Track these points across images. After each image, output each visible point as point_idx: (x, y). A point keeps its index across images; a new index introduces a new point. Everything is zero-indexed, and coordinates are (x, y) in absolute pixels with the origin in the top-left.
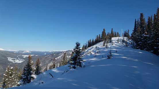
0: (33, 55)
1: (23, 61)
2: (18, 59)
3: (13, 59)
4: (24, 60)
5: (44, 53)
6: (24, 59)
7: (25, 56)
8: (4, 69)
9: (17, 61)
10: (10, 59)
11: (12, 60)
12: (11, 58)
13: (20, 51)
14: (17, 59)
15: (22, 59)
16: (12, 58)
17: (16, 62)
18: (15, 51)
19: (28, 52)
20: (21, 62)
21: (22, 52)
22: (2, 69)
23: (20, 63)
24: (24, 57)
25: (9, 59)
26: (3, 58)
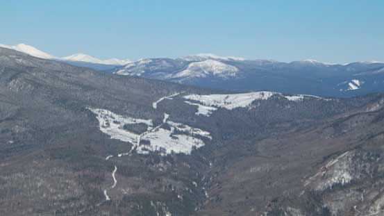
0: (267, 95)
1: (201, 144)
2: (167, 127)
3: (128, 121)
4: (203, 133)
5: (341, 75)
6: (202, 122)
7: (207, 103)
8: (89, 193)
9: (163, 141)
10: (113, 126)
11: (126, 127)
12: (117, 117)
13: (156, 61)
14: (155, 125)
15: (193, 126)
16: (124, 114)
17: (155, 145)
18: (122, 67)
19: (217, 67)
20: (185, 145)
21: (177, 66)
22: (78, 191)
23: (181, 156)
24: (203, 110)
25: (102, 121)
26: (68, 115)
